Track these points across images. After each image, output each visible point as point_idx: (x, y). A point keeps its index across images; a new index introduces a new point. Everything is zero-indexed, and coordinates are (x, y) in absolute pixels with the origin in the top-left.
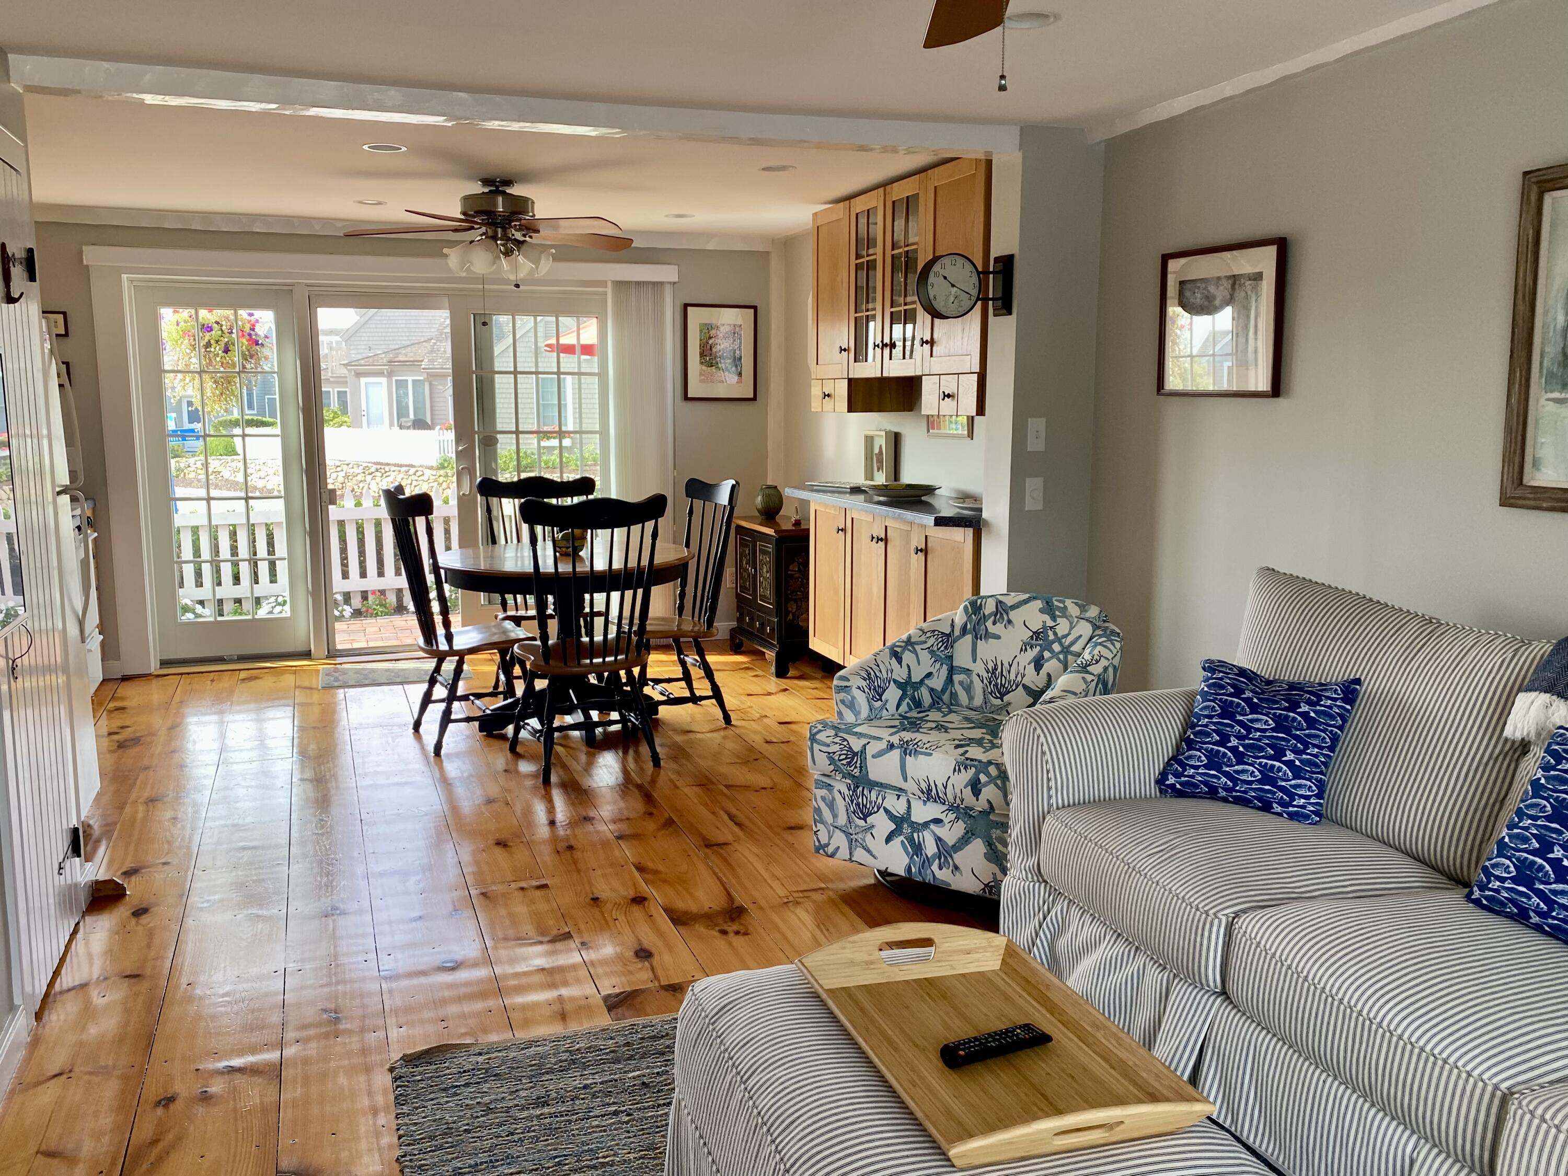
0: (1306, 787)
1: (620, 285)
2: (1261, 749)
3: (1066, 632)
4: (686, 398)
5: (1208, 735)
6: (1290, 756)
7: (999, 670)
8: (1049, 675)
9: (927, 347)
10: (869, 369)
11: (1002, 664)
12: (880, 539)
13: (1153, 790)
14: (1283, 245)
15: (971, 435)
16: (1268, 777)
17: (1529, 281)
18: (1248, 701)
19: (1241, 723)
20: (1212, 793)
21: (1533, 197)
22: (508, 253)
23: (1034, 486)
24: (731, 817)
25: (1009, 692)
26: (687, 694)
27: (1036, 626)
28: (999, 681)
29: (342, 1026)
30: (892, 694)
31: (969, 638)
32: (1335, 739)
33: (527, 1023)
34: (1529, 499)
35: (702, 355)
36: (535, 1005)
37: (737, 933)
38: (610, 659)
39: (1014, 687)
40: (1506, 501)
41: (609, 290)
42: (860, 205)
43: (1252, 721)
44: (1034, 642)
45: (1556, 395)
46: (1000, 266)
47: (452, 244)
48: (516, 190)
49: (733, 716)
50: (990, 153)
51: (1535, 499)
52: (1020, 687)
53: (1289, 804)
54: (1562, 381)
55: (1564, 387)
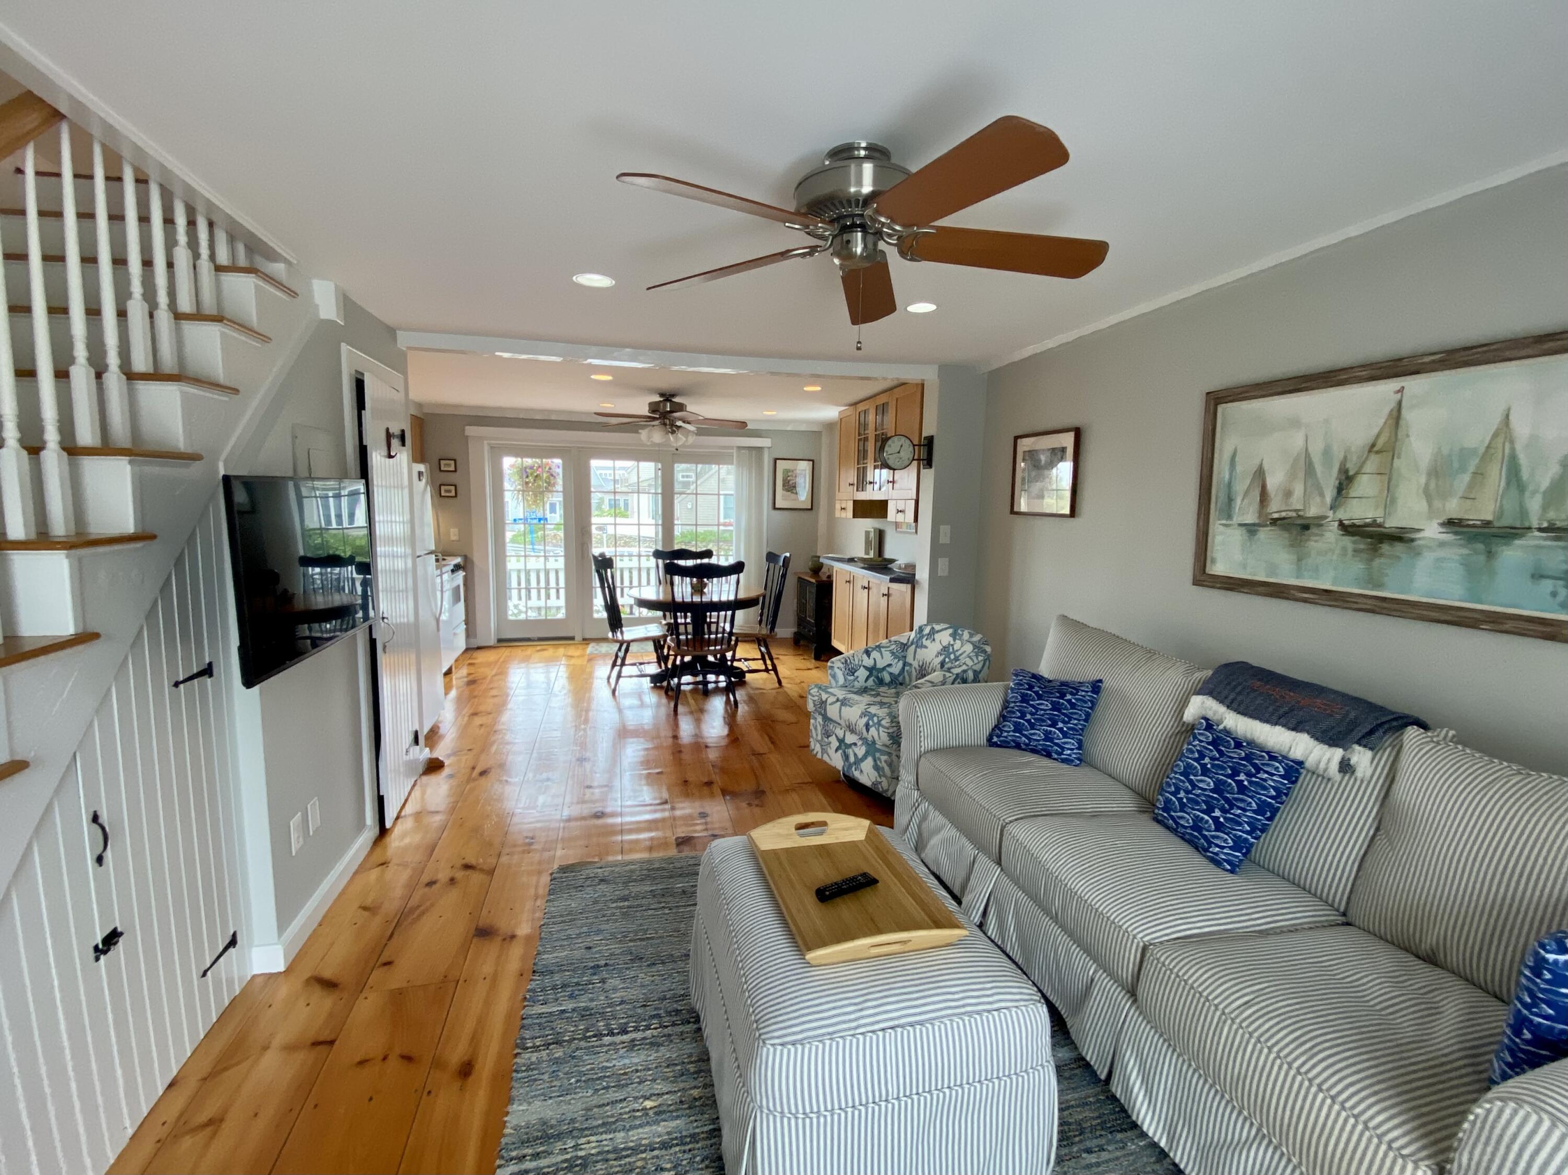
0: (1071, 743)
1: (739, 448)
2: (1044, 721)
4: (775, 508)
5: (1014, 713)
6: (1060, 725)
9: (891, 485)
10: (862, 496)
12: (865, 588)
13: (983, 741)
14: (1078, 433)
15: (916, 532)
16: (1048, 737)
17: (1210, 455)
18: (1036, 693)
19: (1033, 706)
20: (1018, 746)
21: (1212, 408)
22: (673, 432)
23: (943, 563)
24: (770, 738)
26: (763, 667)
27: (945, 643)
29: (533, 847)
30: (862, 674)
32: (1088, 716)
33: (631, 851)
34: (1209, 582)
35: (784, 485)
36: (637, 841)
37: (757, 806)
38: (718, 647)
40: (1197, 582)
41: (735, 451)
42: (861, 407)
43: (1038, 704)
44: (943, 652)
45: (1224, 522)
46: (926, 442)
47: (644, 427)
48: (676, 400)
49: (783, 681)
50: (923, 380)
51: (1212, 582)
53: (1061, 754)
54: (1228, 513)
55: (1229, 517)
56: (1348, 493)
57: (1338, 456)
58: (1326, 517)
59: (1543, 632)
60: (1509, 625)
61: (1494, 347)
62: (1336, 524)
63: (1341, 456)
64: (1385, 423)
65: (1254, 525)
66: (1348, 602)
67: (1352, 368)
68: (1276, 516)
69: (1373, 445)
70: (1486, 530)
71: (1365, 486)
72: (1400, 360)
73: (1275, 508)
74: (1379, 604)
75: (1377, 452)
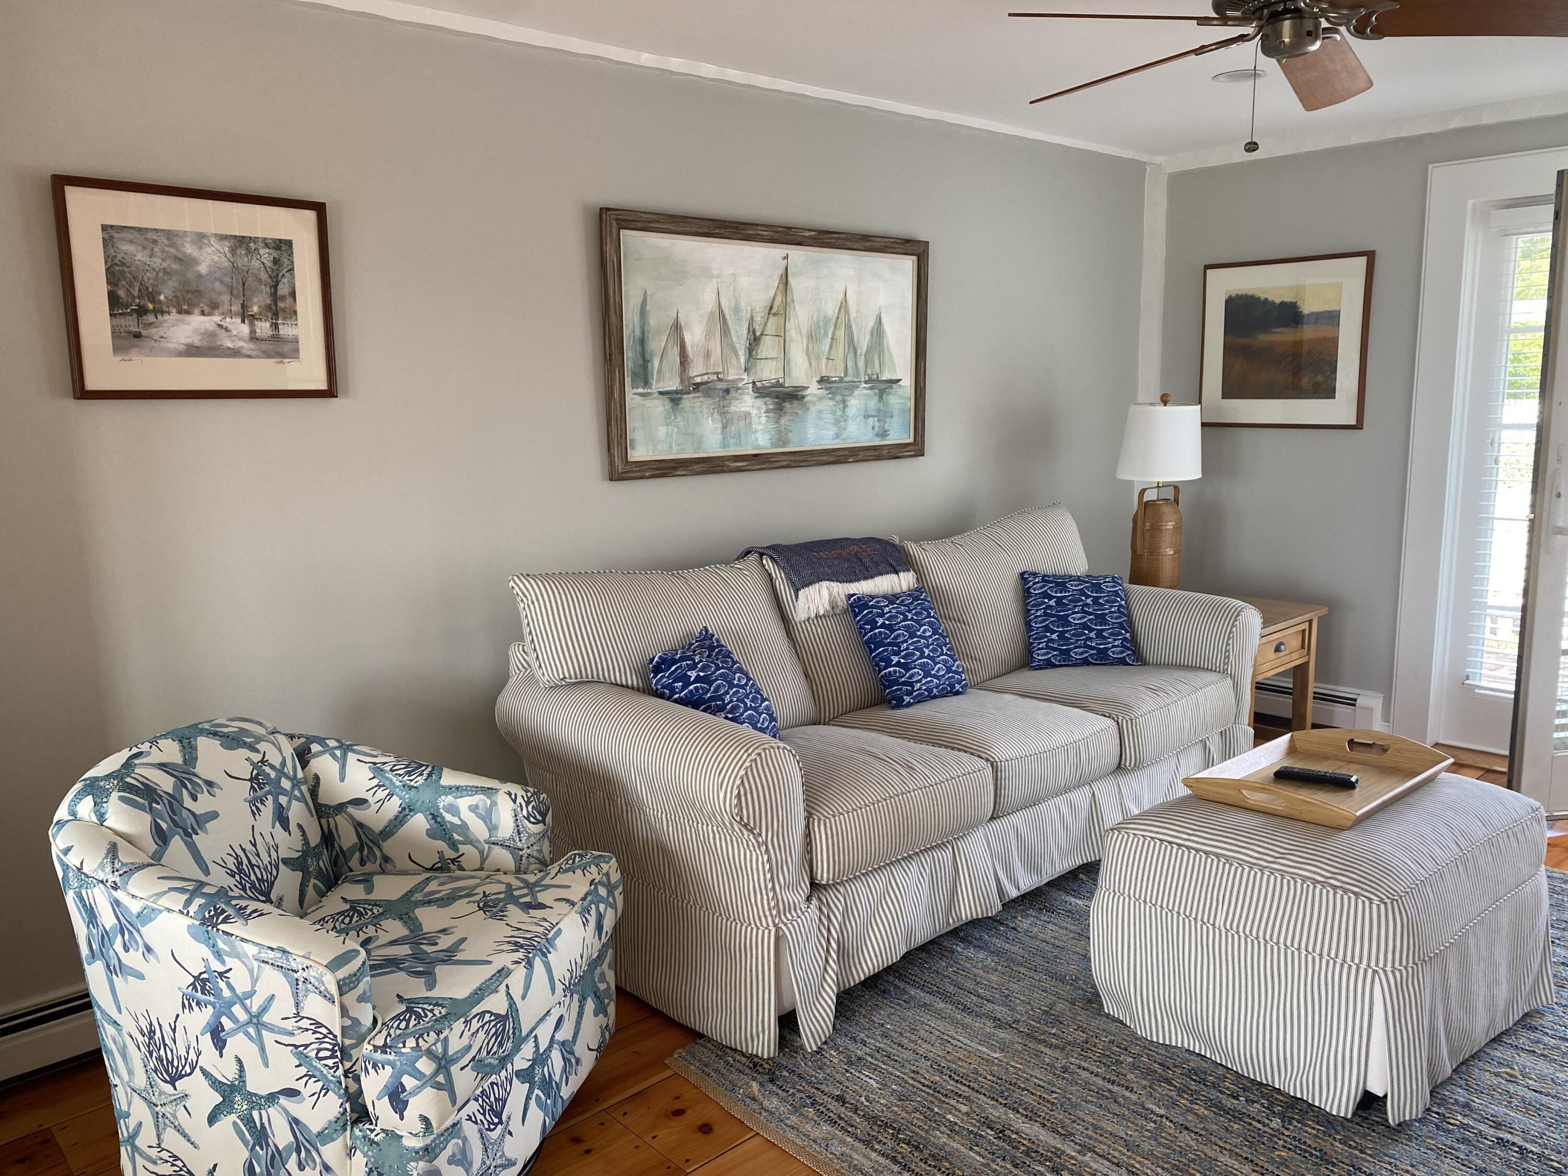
3: (281, 759)
7: (245, 861)
8: (300, 826)
11: (244, 850)
25: (273, 884)
27: (246, 771)
28: (253, 877)
31: (177, 843)
34: (636, 472)
39: (274, 873)
40: (619, 476)
44: (259, 793)
45: (640, 390)
51: (639, 471)
52: (281, 866)
54: (643, 376)
55: (646, 383)
56: (757, 353)
57: (746, 315)
58: (744, 379)
59: (875, 456)
60: (862, 455)
61: (843, 236)
62: (751, 385)
63: (748, 315)
64: (778, 287)
65: (676, 392)
66: (772, 462)
67: (757, 225)
68: (698, 380)
69: (771, 308)
70: (842, 385)
71: (768, 347)
72: (791, 228)
73: (697, 371)
74: (793, 458)
75: (775, 314)
